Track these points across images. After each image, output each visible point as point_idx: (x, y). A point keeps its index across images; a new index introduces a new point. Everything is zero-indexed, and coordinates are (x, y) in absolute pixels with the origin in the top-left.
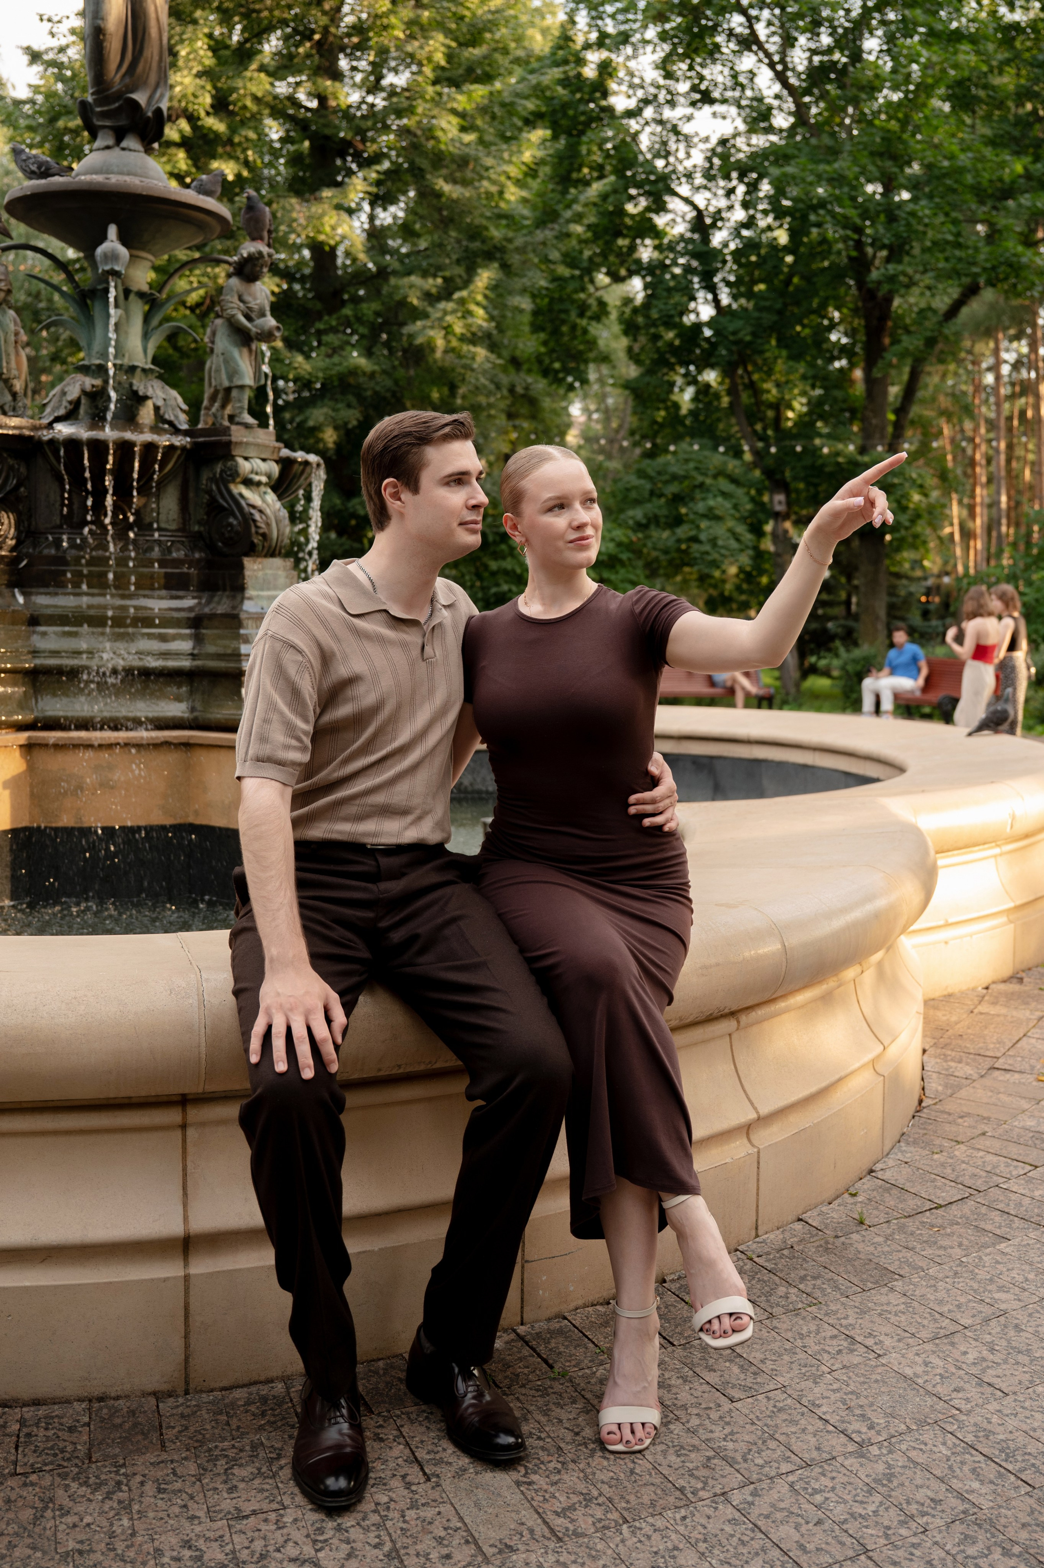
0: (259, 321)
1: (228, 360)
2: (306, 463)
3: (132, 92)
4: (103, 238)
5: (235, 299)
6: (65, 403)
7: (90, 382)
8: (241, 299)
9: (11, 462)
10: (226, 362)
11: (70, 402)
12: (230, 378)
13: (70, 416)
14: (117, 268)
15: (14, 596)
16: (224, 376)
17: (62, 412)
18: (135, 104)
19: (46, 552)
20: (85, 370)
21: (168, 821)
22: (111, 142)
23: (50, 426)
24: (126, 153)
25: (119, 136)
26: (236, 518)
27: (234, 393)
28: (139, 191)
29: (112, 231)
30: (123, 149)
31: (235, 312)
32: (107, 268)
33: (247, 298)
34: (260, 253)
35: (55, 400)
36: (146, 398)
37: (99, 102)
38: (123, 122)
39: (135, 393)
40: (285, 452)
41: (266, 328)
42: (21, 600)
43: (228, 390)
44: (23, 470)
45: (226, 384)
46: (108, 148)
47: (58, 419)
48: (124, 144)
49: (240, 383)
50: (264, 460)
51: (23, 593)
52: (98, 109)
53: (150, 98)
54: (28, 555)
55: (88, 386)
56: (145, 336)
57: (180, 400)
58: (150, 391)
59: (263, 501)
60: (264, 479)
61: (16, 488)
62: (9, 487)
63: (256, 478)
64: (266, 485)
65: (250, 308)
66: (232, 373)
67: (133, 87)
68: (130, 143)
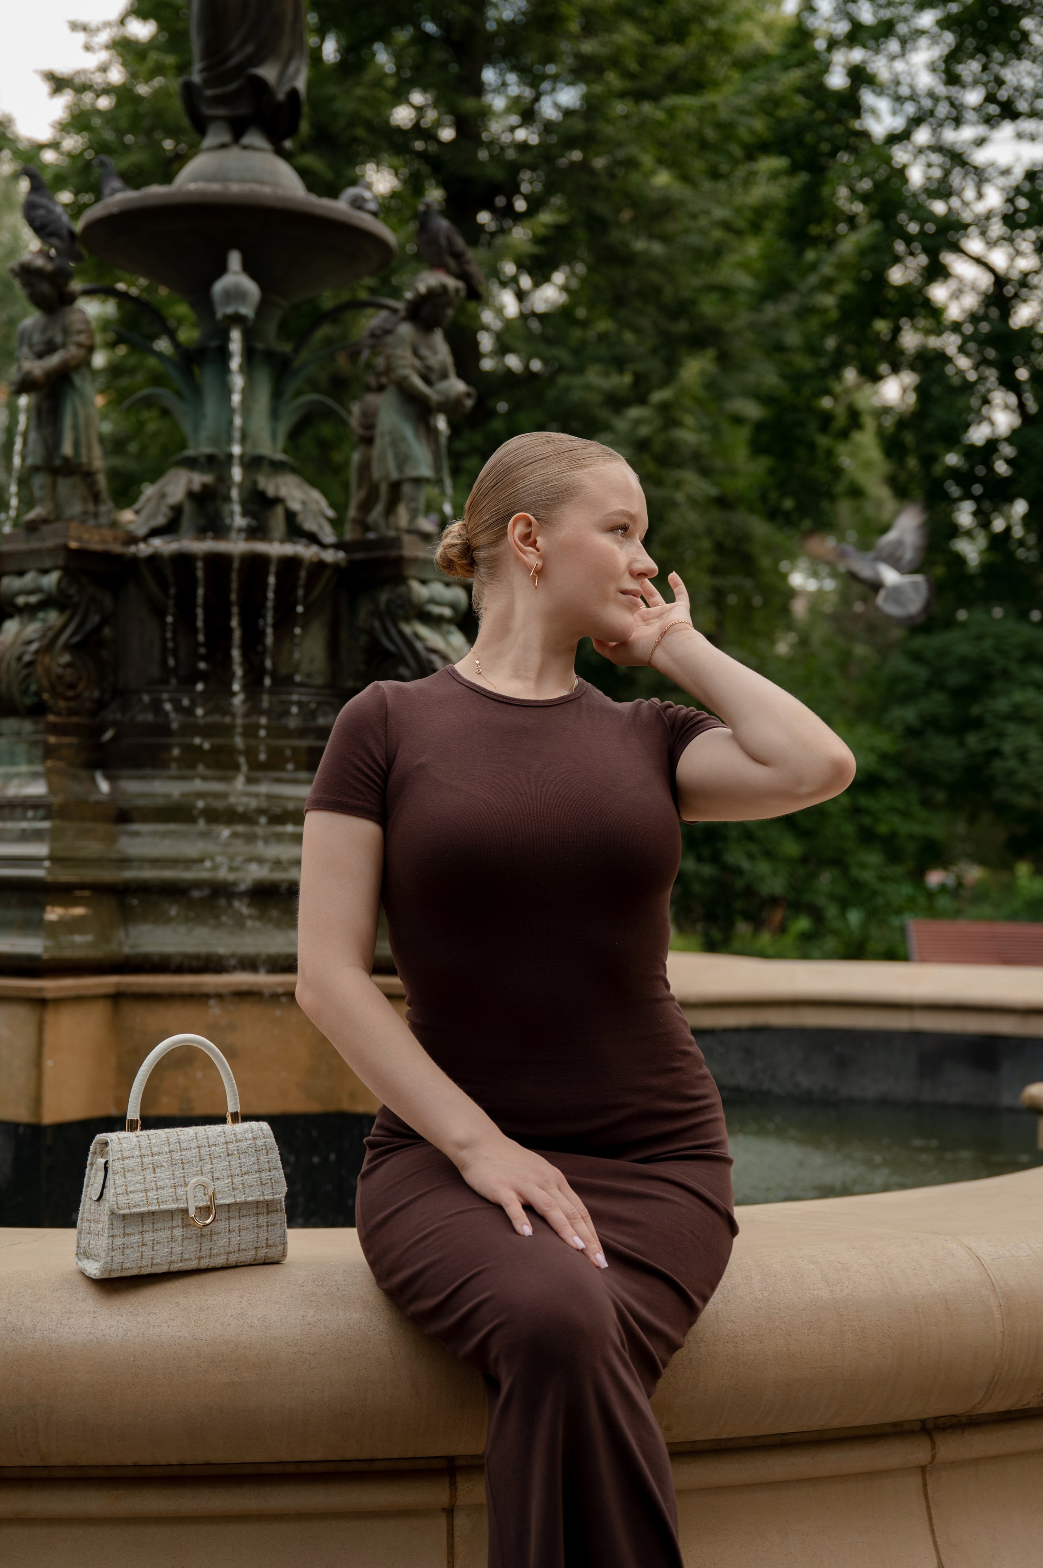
0: (443, 386)
1: (397, 441)
3: (257, 65)
4: (222, 269)
5: (408, 353)
6: (164, 509)
7: (199, 479)
8: (416, 353)
9: (91, 589)
10: (394, 442)
11: (170, 508)
12: (400, 467)
13: (169, 529)
14: (242, 311)
15: (93, 781)
16: (391, 465)
17: (160, 521)
18: (260, 84)
19: (140, 718)
20: (191, 463)
21: (313, 1107)
22: (226, 138)
25: (238, 130)
27: (407, 489)
29: (235, 260)
30: (245, 148)
31: (409, 371)
32: (230, 310)
33: (424, 352)
34: (444, 288)
35: (156, 501)
36: (277, 501)
37: (209, 82)
38: (243, 109)
39: (264, 494)
41: (452, 395)
42: (104, 786)
43: (397, 485)
44: (109, 602)
45: (395, 475)
46: (223, 146)
47: (156, 531)
48: (247, 140)
49: (414, 474)
50: (447, 585)
51: (108, 778)
52: (209, 93)
53: (282, 74)
54: (115, 724)
55: (196, 486)
56: (274, 414)
57: (323, 503)
58: (283, 492)
59: (448, 643)
60: (447, 612)
61: (99, 628)
62: (88, 626)
63: (436, 610)
64: (449, 621)
65: (429, 368)
66: (403, 460)
67: (258, 59)
68: (253, 138)
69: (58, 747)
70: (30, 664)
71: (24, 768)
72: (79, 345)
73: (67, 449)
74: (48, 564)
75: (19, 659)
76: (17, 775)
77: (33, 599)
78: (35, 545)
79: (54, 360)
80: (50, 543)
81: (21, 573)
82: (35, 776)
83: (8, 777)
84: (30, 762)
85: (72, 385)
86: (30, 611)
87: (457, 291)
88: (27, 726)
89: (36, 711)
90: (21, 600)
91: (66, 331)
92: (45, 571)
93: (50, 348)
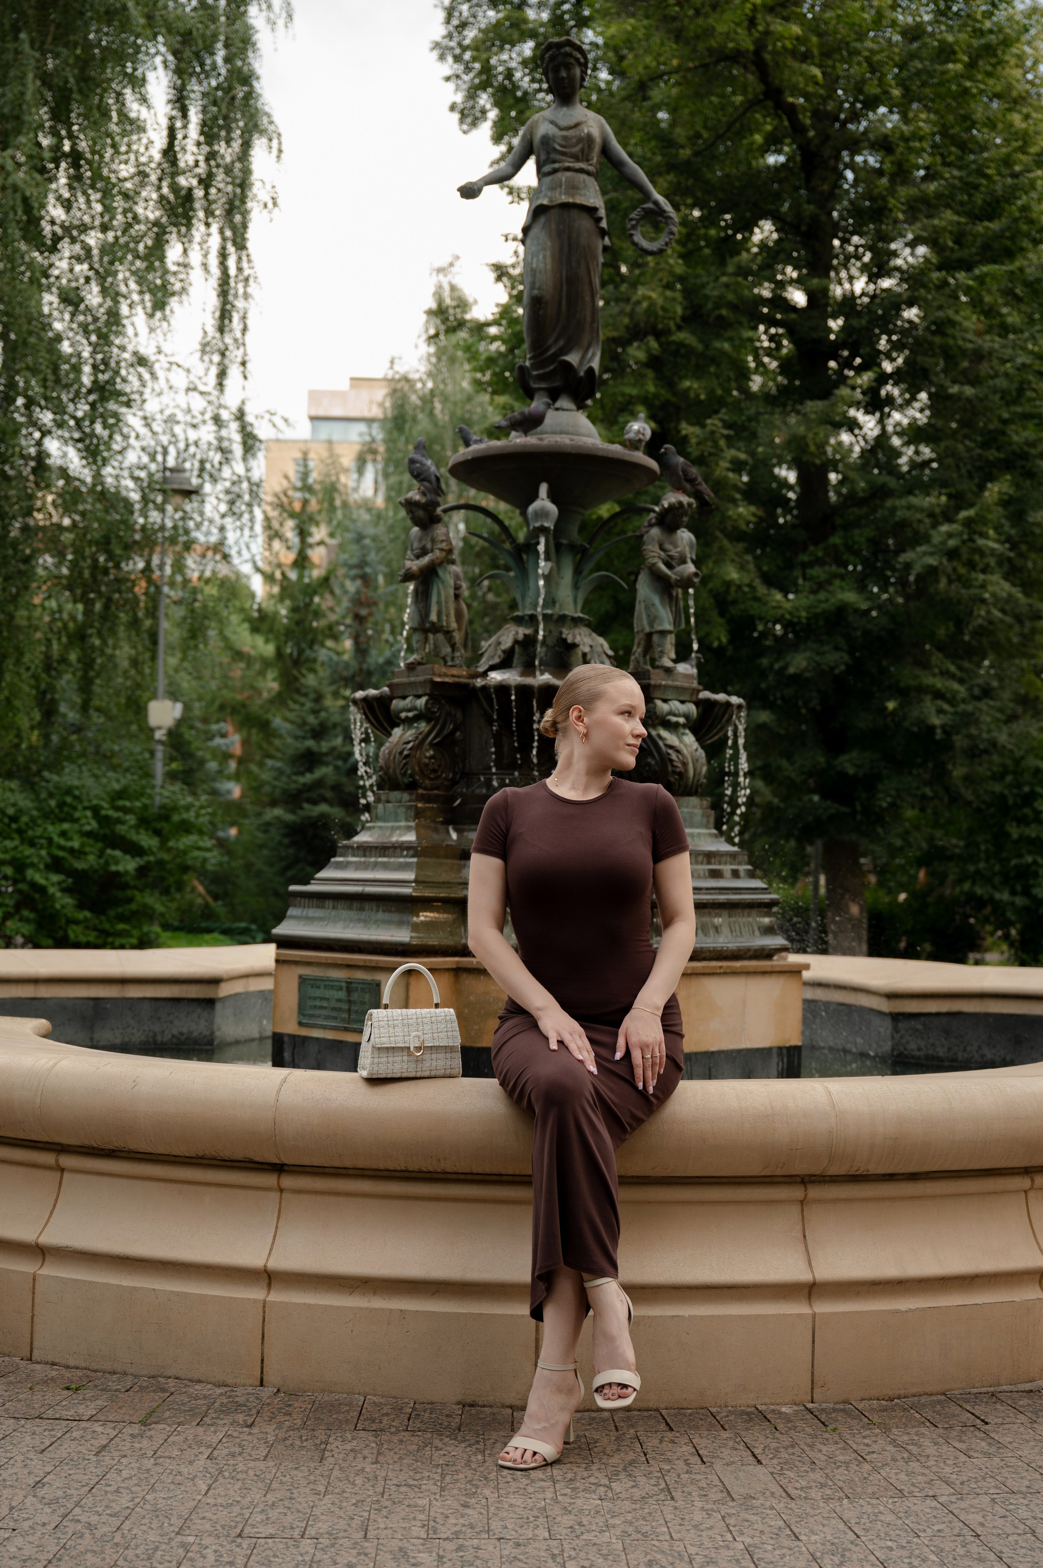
0: (679, 569)
1: (649, 607)
2: (728, 704)
3: (566, 354)
4: (535, 496)
5: (657, 549)
6: (499, 652)
7: (522, 632)
8: (662, 548)
9: (447, 707)
10: (647, 608)
11: (504, 652)
12: (651, 624)
13: (504, 664)
14: (546, 524)
15: (448, 832)
16: (645, 623)
17: (497, 660)
18: (568, 365)
19: (478, 791)
20: (519, 621)
22: (545, 403)
23: (485, 674)
24: (560, 413)
25: (554, 396)
26: (653, 757)
27: (655, 638)
28: (569, 450)
29: (543, 489)
30: (559, 409)
31: (656, 560)
32: (537, 525)
33: (668, 546)
34: (680, 503)
35: (492, 649)
36: (575, 646)
37: (535, 366)
38: (557, 383)
39: (565, 640)
40: (705, 694)
41: (686, 574)
42: (454, 836)
43: (649, 636)
44: (459, 715)
45: (647, 629)
47: (493, 668)
48: (558, 404)
49: (660, 628)
50: (682, 702)
51: (456, 830)
52: (535, 373)
53: (582, 359)
54: (462, 795)
55: (520, 637)
56: (576, 586)
57: (606, 645)
58: (578, 640)
59: (681, 741)
60: (682, 720)
61: (453, 732)
62: (445, 732)
63: (674, 719)
64: (684, 726)
65: (670, 557)
66: (652, 620)
67: (566, 350)
68: (564, 402)
69: (424, 810)
70: (407, 756)
71: (403, 824)
72: (442, 550)
73: (433, 617)
74: (420, 692)
75: (401, 753)
76: (399, 828)
77: (410, 714)
78: (412, 679)
79: (426, 560)
80: (421, 678)
81: (404, 698)
82: (409, 828)
83: (393, 829)
84: (407, 820)
85: (437, 575)
86: (409, 722)
87: (690, 505)
88: (406, 796)
89: (411, 787)
90: (403, 715)
91: (433, 541)
92: (419, 697)
93: (424, 552)
